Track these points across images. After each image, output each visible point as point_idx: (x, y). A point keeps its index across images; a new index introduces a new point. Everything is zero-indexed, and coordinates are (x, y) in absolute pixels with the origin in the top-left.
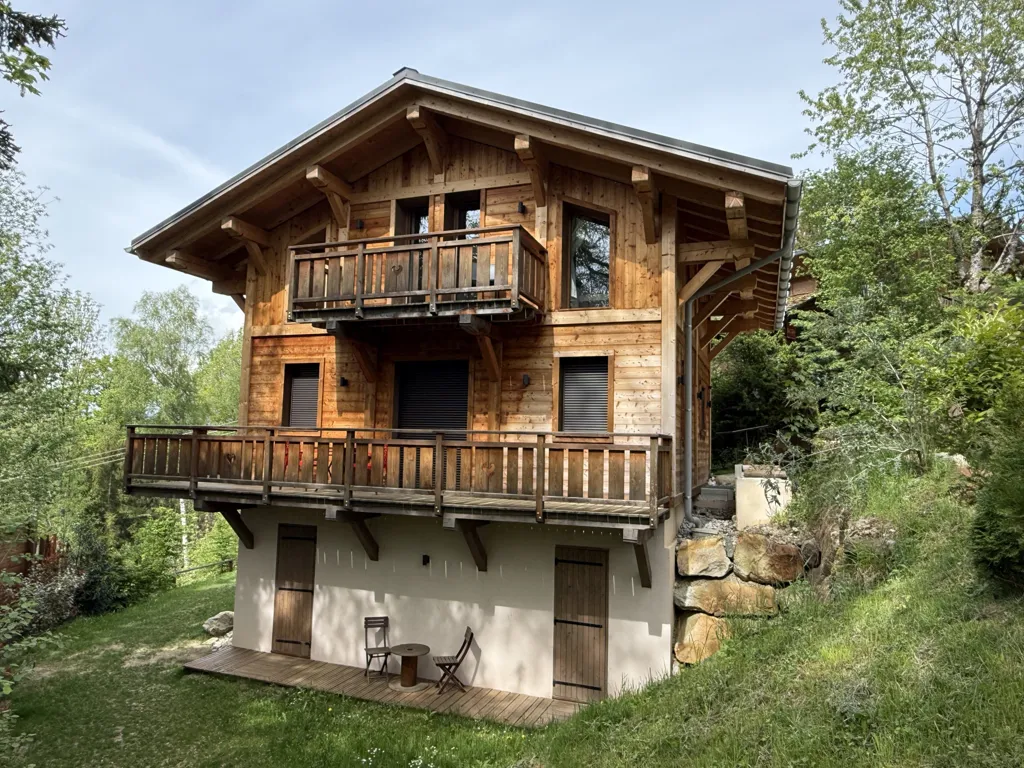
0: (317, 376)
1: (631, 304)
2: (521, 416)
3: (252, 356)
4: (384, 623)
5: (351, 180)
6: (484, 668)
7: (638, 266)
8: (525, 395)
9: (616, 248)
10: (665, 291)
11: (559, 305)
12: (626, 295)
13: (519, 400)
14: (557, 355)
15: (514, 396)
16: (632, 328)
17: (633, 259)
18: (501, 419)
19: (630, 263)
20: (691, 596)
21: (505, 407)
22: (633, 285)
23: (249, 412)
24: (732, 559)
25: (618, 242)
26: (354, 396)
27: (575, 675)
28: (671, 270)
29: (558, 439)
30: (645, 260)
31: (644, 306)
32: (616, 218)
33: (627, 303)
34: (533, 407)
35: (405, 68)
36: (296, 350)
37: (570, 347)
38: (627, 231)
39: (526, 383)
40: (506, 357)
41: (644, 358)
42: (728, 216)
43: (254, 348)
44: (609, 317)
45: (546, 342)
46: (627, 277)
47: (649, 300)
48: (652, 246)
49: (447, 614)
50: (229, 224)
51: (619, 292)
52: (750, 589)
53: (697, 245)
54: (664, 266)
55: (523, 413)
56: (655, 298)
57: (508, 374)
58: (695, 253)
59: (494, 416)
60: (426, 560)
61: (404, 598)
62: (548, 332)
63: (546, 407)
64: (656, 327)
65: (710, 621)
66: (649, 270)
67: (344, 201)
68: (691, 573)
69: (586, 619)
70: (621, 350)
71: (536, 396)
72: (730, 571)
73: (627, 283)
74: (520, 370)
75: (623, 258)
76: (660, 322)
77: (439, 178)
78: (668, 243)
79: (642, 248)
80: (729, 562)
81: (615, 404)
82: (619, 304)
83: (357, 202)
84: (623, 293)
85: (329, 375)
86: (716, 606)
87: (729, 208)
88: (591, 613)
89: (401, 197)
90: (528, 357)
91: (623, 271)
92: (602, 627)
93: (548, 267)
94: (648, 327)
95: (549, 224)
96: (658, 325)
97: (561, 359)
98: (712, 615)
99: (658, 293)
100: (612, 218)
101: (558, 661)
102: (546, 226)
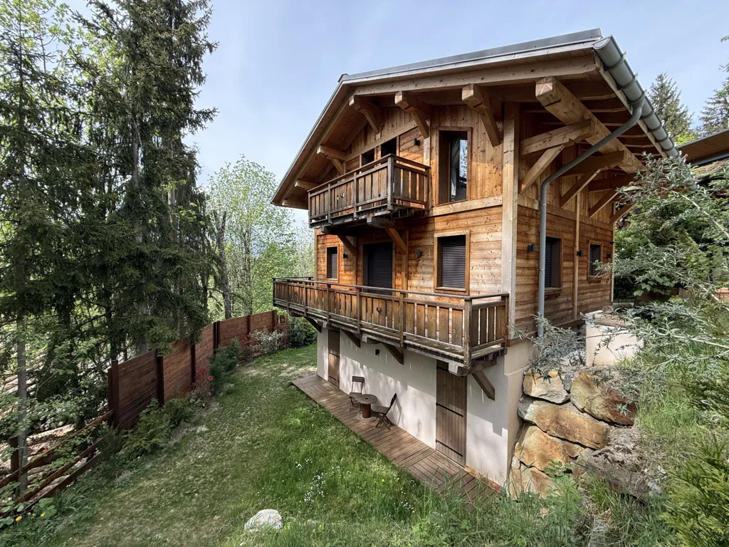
0: (336, 253)
1: (481, 195)
2: (418, 275)
3: (317, 244)
4: (362, 380)
5: (345, 149)
6: (403, 417)
7: (487, 165)
8: (420, 262)
9: (472, 155)
10: (505, 181)
11: (437, 203)
12: (479, 189)
13: (417, 265)
14: (437, 235)
15: (414, 262)
16: (483, 213)
17: (483, 161)
18: (408, 277)
19: (481, 164)
20: (531, 412)
21: (410, 270)
22: (483, 180)
23: (318, 270)
24: (569, 392)
25: (474, 150)
26: (349, 263)
27: (447, 440)
28: (510, 164)
29: (437, 291)
30: (492, 160)
31: (492, 195)
32: (472, 132)
33: (479, 194)
34: (424, 269)
35: (342, 75)
36: (331, 240)
37: (444, 230)
38: (479, 140)
39: (421, 254)
40: (410, 239)
41: (490, 234)
42: (544, 104)
43: (318, 240)
44: (466, 207)
45: (430, 228)
46: (479, 175)
47: (494, 190)
48: (497, 147)
49: (386, 383)
50: (296, 185)
51: (474, 187)
52: (583, 420)
53: (537, 138)
54: (505, 161)
55: (419, 273)
56: (499, 188)
57: (412, 249)
58: (535, 145)
59: (404, 276)
60: (377, 352)
61: (371, 369)
62: (432, 221)
63: (430, 270)
64: (498, 210)
65: (543, 436)
66: (494, 167)
67: (342, 162)
68: (533, 394)
69: (454, 408)
70: (474, 230)
71: (425, 263)
72: (567, 401)
73: (479, 180)
74: (416, 246)
75: (477, 161)
76: (501, 206)
77: (378, 136)
78: (509, 143)
79: (490, 150)
80: (566, 394)
81: (471, 268)
82: (473, 196)
83: (347, 161)
84: (477, 187)
85: (341, 252)
86: (549, 426)
87: (539, 96)
88: (457, 406)
89: (363, 152)
90: (421, 238)
91: (476, 172)
92: (464, 416)
93: (431, 178)
94: (494, 211)
95: (431, 149)
96: (500, 208)
97: (438, 238)
98: (546, 432)
99: (501, 184)
100: (469, 133)
101: (438, 428)
102: (429, 150)
